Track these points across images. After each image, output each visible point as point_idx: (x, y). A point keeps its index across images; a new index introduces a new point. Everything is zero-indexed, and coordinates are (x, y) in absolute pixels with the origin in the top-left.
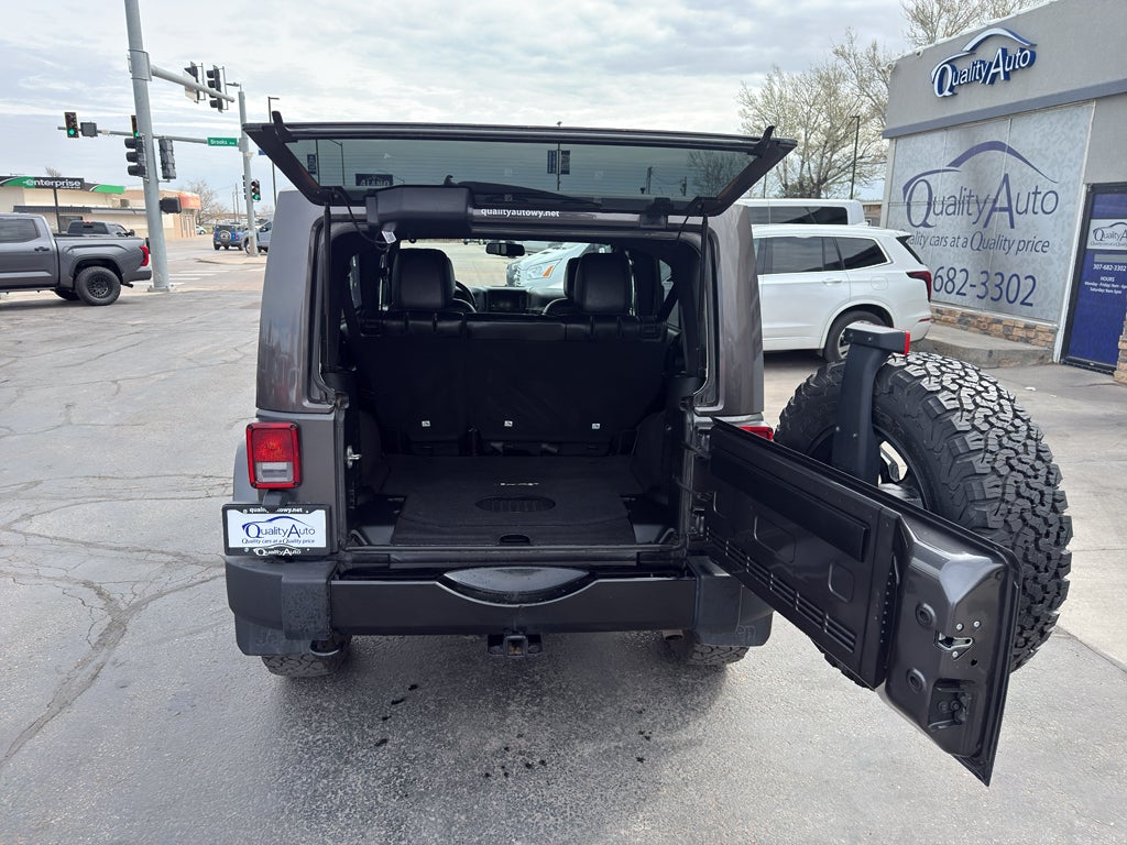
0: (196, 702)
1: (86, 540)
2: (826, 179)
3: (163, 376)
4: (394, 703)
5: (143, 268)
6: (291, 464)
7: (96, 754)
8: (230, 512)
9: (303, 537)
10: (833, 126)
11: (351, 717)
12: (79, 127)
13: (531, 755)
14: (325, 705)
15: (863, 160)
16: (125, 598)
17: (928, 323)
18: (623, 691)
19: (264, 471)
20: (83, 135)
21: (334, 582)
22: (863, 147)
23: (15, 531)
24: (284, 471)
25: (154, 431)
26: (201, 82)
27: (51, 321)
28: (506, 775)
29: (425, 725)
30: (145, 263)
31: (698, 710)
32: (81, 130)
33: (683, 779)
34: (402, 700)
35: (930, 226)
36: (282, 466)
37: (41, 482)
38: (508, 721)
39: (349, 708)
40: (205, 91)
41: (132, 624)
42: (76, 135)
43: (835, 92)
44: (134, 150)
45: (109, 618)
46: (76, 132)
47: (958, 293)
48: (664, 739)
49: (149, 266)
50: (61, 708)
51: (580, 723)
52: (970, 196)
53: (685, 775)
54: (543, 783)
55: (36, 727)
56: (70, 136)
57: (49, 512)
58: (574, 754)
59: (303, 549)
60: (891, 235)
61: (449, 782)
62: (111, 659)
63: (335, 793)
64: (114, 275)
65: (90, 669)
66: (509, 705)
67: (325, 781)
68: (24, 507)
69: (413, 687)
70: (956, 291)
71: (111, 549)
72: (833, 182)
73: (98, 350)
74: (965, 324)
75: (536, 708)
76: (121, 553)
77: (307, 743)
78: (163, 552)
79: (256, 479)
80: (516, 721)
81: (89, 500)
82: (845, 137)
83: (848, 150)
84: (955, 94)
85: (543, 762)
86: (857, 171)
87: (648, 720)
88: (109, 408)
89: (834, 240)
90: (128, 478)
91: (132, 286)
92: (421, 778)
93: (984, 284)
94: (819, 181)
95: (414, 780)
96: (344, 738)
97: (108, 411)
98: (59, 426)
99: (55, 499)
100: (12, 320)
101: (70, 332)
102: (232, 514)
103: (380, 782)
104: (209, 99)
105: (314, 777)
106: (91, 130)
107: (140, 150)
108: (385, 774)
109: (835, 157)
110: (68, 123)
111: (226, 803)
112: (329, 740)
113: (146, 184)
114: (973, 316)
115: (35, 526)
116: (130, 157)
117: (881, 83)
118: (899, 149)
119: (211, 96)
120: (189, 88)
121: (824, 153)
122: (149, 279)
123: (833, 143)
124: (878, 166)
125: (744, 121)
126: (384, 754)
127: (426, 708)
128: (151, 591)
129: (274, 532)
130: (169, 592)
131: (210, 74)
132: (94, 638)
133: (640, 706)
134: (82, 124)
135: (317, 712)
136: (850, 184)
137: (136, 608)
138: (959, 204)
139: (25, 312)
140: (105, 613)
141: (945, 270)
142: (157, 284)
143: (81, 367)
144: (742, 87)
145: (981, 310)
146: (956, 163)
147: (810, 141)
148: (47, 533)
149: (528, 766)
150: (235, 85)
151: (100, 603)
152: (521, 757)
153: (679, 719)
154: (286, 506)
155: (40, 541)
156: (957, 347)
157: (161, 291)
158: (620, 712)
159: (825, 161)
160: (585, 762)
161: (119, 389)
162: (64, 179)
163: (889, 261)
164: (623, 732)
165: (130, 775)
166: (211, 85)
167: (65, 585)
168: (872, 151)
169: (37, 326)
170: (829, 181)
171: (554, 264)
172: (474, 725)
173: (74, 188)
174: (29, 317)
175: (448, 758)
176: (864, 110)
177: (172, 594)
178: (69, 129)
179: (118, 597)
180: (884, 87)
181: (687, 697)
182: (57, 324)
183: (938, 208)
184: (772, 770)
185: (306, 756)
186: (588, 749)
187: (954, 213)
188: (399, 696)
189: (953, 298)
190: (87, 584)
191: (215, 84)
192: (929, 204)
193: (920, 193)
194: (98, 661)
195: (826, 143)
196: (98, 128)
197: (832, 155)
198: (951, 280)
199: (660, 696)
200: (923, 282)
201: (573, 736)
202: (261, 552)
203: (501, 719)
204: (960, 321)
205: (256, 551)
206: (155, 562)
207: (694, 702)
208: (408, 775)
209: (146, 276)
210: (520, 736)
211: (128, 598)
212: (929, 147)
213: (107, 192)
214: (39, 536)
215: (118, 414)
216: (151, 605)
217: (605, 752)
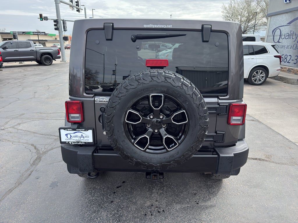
0: (58, 184)
1: (34, 131)
2: (246, 31)
3: (61, 85)
4: (118, 187)
5: (58, 55)
6: (80, 114)
7: (27, 201)
8: (61, 130)
9: (85, 139)
10: (249, 15)
11: (104, 192)
12: (43, 18)
13: (160, 208)
14: (97, 187)
15: (257, 25)
16: (42, 149)
17: (279, 71)
18: (190, 186)
19: (72, 117)
20: (44, 20)
21: (95, 154)
22: (257, 21)
23: (15, 128)
24: (78, 117)
25: (57, 100)
26: (74, 4)
27: (35, 69)
28: (152, 215)
29: (127, 196)
30: (59, 54)
31: (214, 194)
32: (44, 19)
33: (210, 219)
34: (120, 187)
35: (280, 43)
36: (77, 115)
37: (24, 114)
38: (153, 196)
39: (104, 189)
40: (75, 7)
41: (43, 158)
42: (42, 20)
43: (250, 5)
44: (56, 23)
45: (37, 156)
46: (42, 19)
47: (288, 62)
48: (203, 204)
49: (60, 55)
50: (19, 185)
51: (176, 197)
52: (293, 33)
53: (210, 218)
54: (163, 218)
55: (10, 191)
56: (41, 20)
57: (25, 123)
58: (174, 208)
59: (85, 142)
60: (269, 44)
61: (133, 216)
62: (36, 169)
63: (97, 219)
64: (51, 57)
65: (29, 172)
66: (153, 190)
67: (94, 214)
68: (19, 121)
69: (124, 182)
70: (287, 62)
71: (40, 134)
72: (248, 32)
73: (45, 77)
74: (289, 71)
75: (162, 191)
76: (43, 136)
77: (90, 200)
78: (54, 136)
79: (69, 120)
80: (155, 196)
81: (37, 119)
82: (252, 18)
83: (253, 22)
84: (290, 2)
85: (163, 211)
86: (255, 28)
87: (198, 197)
88: (46, 93)
89: (252, 46)
90: (48, 113)
91: (56, 60)
92: (124, 215)
93: (296, 60)
94: (244, 31)
95: (122, 215)
96: (101, 199)
97: (45, 94)
98: (32, 98)
99: (27, 119)
100: (24, 69)
101: (39, 73)
102: (62, 131)
103: (111, 215)
104: (76, 9)
105: (91, 212)
106: (46, 19)
107: (58, 23)
108: (113, 213)
109: (249, 24)
110: (40, 17)
111: (63, 220)
112: (97, 199)
113: (59, 32)
114: (292, 69)
115: (20, 127)
116: (55, 25)
117: (264, 2)
118: (271, 19)
119: (77, 8)
120: (71, 6)
121: (246, 23)
122: (60, 58)
123: (248, 20)
124: (261, 27)
125: (223, 14)
126: (113, 206)
127: (127, 190)
128: (50, 148)
129: (76, 136)
130: (55, 148)
131: (76, 2)
132: (31, 162)
133: (195, 192)
134: (44, 17)
135: (94, 190)
136: (253, 32)
137: (45, 153)
138: (289, 36)
139: (28, 67)
140: (36, 154)
141: (284, 56)
142: (63, 60)
143: (40, 82)
144: (223, 4)
145: (295, 67)
146: (290, 23)
147: (242, 20)
148: (24, 129)
149: (159, 212)
150: (83, 6)
151: (35, 151)
152: (157, 209)
153: (208, 197)
154: (79, 128)
155: (21, 131)
156: (287, 78)
157: (64, 62)
158: (188, 194)
159: (246, 25)
160: (177, 211)
161: (49, 88)
162: (40, 32)
163: (269, 52)
164: (190, 201)
165: (36, 209)
166: (77, 5)
167: (26, 145)
168: (260, 22)
169: (30, 71)
170: (247, 31)
171: (169, 53)
172: (142, 196)
173: (43, 35)
174: (29, 68)
175: (133, 208)
176: (258, 10)
177: (55, 149)
178: (40, 18)
179: (40, 149)
180: (265, 3)
181: (210, 189)
182: (36, 70)
183: (283, 37)
184: (240, 217)
185: (89, 205)
186: (178, 207)
187: (288, 38)
188: (119, 185)
189: (286, 64)
190: (32, 145)
191: (78, 5)
192: (280, 36)
193: (278, 32)
194: (32, 169)
195: (247, 20)
196: (48, 18)
197: (248, 24)
198: (285, 58)
199: (201, 188)
200: (279, 59)
201: (173, 202)
202: (72, 143)
203: (150, 195)
204: (288, 71)
205: (70, 143)
206: (52, 139)
207: (213, 191)
208: (120, 214)
209: (59, 58)
210: (156, 201)
211: (43, 149)
212: (281, 19)
213: (51, 36)
214: (21, 130)
215: (48, 95)
216: (49, 152)
217: (184, 208)
